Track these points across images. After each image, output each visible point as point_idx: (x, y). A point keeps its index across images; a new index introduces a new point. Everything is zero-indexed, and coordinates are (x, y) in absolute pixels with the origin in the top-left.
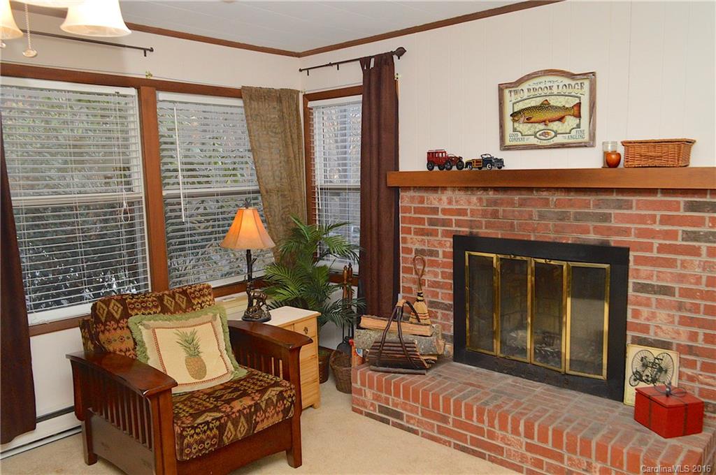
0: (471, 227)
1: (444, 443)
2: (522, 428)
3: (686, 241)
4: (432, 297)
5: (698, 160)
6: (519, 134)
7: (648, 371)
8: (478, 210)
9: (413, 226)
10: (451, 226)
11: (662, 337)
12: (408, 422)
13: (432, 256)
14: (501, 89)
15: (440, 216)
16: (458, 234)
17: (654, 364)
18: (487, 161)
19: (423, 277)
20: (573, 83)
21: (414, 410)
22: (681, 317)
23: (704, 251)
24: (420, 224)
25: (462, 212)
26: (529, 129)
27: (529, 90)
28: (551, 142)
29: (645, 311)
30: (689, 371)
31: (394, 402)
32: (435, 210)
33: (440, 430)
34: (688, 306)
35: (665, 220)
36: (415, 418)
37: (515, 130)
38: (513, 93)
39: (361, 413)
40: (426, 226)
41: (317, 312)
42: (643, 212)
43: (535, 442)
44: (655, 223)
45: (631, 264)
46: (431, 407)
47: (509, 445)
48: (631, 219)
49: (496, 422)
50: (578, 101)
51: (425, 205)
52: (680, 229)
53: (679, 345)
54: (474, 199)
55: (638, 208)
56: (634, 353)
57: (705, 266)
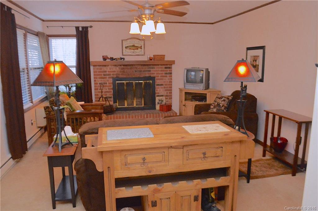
0: (117, 75)
3: (165, 75)
5: (166, 59)
7: (160, 102)
8: (119, 71)
9: (98, 76)
10: (111, 75)
11: (162, 94)
13: (105, 84)
14: (122, 41)
15: (107, 73)
16: (113, 77)
17: (161, 100)
20: (140, 41)
22: (165, 90)
23: (168, 76)
24: (100, 75)
25: (115, 72)
27: (129, 42)
28: (135, 54)
29: (158, 89)
32: (106, 72)
34: (166, 87)
35: (161, 71)
37: (126, 51)
38: (125, 42)
40: (103, 76)
42: (157, 69)
44: (159, 71)
45: (156, 80)
48: (155, 71)
50: (141, 45)
51: (102, 70)
52: (164, 72)
53: (165, 95)
54: (117, 68)
56: (157, 99)
57: (169, 79)
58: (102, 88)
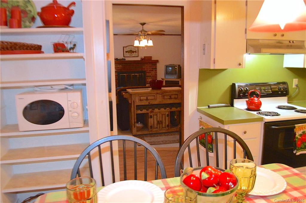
0: (120, 70)
3: (152, 69)
14: (123, 47)
18: (123, 59)
25: (119, 68)
27: (128, 48)
28: (132, 56)
29: (148, 79)
37: (126, 54)
38: (125, 48)
44: (148, 67)
45: (146, 73)
48: (145, 67)
57: (154, 72)
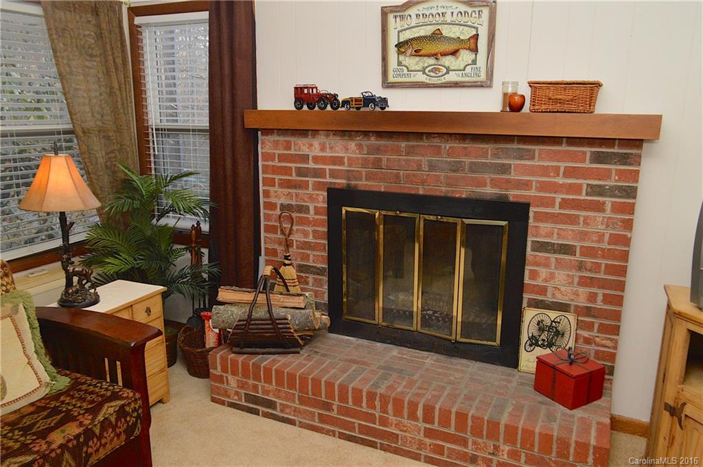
0: (348, 179)
1: (328, 432)
2: (420, 413)
3: (590, 195)
4: (302, 259)
6: (405, 68)
7: (544, 336)
8: (358, 158)
9: (277, 177)
10: (324, 177)
11: (560, 299)
12: (282, 411)
13: (301, 213)
14: (385, 12)
15: (311, 165)
16: (333, 186)
17: (551, 327)
18: (368, 100)
19: (291, 237)
20: (470, 10)
21: (289, 397)
22: (581, 277)
23: (608, 207)
24: (286, 174)
25: (338, 161)
26: (417, 64)
27: (418, 16)
28: (442, 80)
29: (543, 272)
30: (585, 334)
31: (265, 389)
32: (305, 158)
33: (322, 419)
34: (589, 266)
35: (569, 173)
36: (291, 407)
37: (400, 64)
38: (398, 19)
39: (223, 403)
40: (294, 177)
41: (162, 287)
42: (546, 164)
43: (436, 426)
44: (558, 175)
45: (531, 221)
46: (310, 393)
47: (405, 431)
48: (532, 171)
49: (390, 407)
50: (475, 33)
51: (292, 152)
52: (584, 182)
53: (576, 306)
54: (352, 145)
55: (541, 159)
56: (530, 317)
57: (609, 223)
58: (287, 226)
